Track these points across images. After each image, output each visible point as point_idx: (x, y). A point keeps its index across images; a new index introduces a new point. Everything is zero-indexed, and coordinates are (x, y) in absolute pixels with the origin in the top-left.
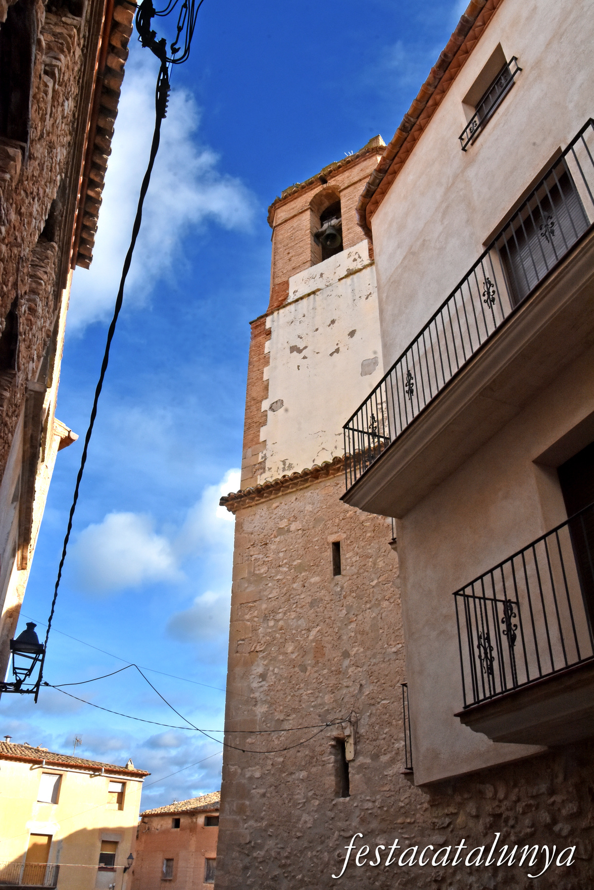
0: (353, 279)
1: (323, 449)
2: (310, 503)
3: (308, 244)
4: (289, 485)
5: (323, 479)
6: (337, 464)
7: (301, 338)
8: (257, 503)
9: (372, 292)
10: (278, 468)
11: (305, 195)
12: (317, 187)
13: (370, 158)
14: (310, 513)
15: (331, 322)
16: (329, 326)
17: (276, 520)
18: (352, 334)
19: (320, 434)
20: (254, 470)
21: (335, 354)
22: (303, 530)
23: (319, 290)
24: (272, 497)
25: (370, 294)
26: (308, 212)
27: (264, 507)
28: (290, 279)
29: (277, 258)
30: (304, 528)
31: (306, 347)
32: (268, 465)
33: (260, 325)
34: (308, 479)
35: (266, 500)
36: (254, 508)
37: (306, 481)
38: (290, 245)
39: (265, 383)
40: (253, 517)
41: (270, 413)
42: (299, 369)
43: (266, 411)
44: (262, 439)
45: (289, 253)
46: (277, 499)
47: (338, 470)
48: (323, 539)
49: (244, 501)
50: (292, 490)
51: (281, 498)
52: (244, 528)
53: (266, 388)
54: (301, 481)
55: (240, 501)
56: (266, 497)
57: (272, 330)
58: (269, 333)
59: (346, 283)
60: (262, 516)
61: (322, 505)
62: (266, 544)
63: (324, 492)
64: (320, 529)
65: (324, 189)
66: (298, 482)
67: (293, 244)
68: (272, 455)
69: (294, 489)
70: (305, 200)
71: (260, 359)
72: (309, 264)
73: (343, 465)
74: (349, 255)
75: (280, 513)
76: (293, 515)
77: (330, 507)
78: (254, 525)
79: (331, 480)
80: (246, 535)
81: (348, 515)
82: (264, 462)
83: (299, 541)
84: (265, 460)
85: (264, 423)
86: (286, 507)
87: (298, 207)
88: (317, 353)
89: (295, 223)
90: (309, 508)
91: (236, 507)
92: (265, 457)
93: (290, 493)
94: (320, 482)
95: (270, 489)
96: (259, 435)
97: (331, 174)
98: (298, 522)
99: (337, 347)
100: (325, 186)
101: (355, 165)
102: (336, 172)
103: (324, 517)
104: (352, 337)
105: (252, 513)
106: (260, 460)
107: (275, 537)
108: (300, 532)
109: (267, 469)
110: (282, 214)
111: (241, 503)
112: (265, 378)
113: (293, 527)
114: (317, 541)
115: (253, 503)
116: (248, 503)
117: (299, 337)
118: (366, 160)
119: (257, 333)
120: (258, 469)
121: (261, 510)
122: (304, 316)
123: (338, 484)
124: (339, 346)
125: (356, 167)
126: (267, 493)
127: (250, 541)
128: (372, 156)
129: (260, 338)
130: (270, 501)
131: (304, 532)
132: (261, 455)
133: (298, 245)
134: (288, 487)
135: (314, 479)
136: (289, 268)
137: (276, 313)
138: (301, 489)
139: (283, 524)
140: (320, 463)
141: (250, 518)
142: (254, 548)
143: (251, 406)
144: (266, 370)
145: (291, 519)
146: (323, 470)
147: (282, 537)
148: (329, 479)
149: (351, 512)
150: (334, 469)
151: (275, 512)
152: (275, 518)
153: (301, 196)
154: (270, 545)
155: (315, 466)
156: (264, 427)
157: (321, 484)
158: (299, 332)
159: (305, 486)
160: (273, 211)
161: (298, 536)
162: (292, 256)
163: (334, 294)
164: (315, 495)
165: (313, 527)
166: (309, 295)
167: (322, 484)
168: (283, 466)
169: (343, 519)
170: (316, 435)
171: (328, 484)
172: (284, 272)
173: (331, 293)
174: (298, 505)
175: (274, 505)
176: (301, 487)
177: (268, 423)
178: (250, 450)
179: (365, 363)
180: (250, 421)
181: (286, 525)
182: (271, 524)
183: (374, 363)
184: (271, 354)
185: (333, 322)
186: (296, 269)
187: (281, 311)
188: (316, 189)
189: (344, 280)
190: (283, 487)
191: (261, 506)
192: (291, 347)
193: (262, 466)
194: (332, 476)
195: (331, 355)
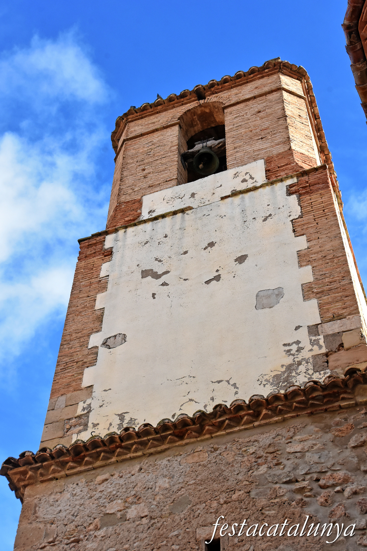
0: (243, 198)
1: (191, 400)
2: (165, 476)
3: (174, 161)
4: (132, 445)
5: (192, 440)
6: (220, 416)
7: (160, 261)
8: (68, 472)
9: (273, 214)
10: (111, 424)
11: (172, 111)
12: (190, 102)
13: (268, 75)
14: (166, 492)
15: (209, 244)
16: (205, 249)
17: (102, 501)
18: (241, 259)
19: (186, 380)
20: (68, 427)
21: (214, 282)
22: (151, 518)
23: (190, 208)
24: (98, 463)
25: (270, 215)
26: (176, 128)
27: (82, 480)
28: (144, 198)
29: (125, 173)
30: (153, 514)
31: (167, 272)
32: (92, 419)
33: (95, 244)
34: (165, 437)
35: (87, 468)
36: (62, 482)
37: (162, 440)
38: (146, 161)
39: (98, 313)
40: (58, 496)
41: (102, 351)
42: (154, 298)
43: (97, 347)
44: (85, 383)
45: (144, 170)
46: (106, 469)
47: (219, 426)
48: (188, 533)
49: (47, 468)
50: (135, 455)
51: (112, 468)
52: (39, 514)
53: (100, 319)
54: (154, 439)
55: (38, 468)
56: (88, 463)
57: (114, 250)
58: (109, 253)
59: (232, 203)
60: (74, 495)
61: (187, 479)
62: (78, 541)
63: (190, 460)
64: (182, 516)
65: (200, 106)
66: (149, 440)
67: (151, 160)
68: (101, 406)
69: (140, 453)
70: (171, 115)
71: (91, 284)
72: (174, 182)
73: (229, 419)
74: (236, 175)
75: (109, 490)
76: (133, 493)
77: (202, 482)
78: (59, 508)
79: (204, 444)
80: (42, 526)
81: (234, 497)
82: (87, 415)
83: (142, 536)
84: (88, 412)
85: (93, 363)
86: (122, 481)
87: (161, 122)
88: (185, 280)
89: (156, 137)
90: (163, 483)
91: (30, 478)
92: (89, 409)
93: (131, 459)
94: (187, 444)
95: (98, 450)
96: (81, 379)
97: (213, 89)
98: (142, 505)
99: (217, 274)
100: (202, 102)
101: (247, 82)
102: (220, 87)
103: (191, 498)
104: (240, 263)
105: (58, 490)
106: (79, 412)
107: (97, 529)
108: (145, 521)
109: (90, 425)
110: (136, 128)
111: (40, 471)
112: (98, 306)
113: (132, 513)
114: (177, 536)
115: (63, 473)
116: (54, 471)
117: (156, 259)
118: (262, 77)
119: (89, 253)
120: (75, 426)
121: (75, 485)
122: (166, 237)
123: (216, 450)
124: (219, 273)
125: (248, 84)
126: (91, 456)
127: (47, 535)
128: (272, 74)
129: (95, 260)
130: (93, 472)
131: (153, 521)
132: (81, 405)
133: (158, 162)
134: (128, 448)
135: (176, 438)
136: (145, 185)
137: (121, 232)
138: (151, 454)
139: (114, 507)
140: (190, 411)
141: (53, 496)
142: (54, 548)
143: (71, 340)
144: (99, 297)
145: (130, 500)
146: (194, 423)
147: (110, 529)
148: (202, 441)
149: (241, 493)
150: (213, 425)
151: (101, 488)
152: (100, 497)
153: (166, 110)
154: (85, 542)
155: (182, 416)
156: (91, 369)
157: (187, 447)
158: (159, 255)
159: (159, 449)
160: (122, 125)
161: (141, 528)
162: (149, 173)
163: (213, 214)
164: (175, 464)
165: (170, 514)
166: (175, 213)
167: (189, 448)
168: (119, 422)
169: (226, 502)
170: (179, 382)
171: (200, 448)
172: (136, 190)
173: (210, 212)
174: (141, 479)
175: (100, 478)
176: (152, 450)
177: (97, 363)
178: (62, 399)
179: (261, 294)
180: (66, 359)
181: (119, 508)
182: (91, 507)
183: (277, 295)
184: (110, 278)
185: (211, 244)
186: (152, 188)
187: (130, 230)
188: (189, 105)
189: (229, 199)
190: (121, 447)
191: (75, 479)
192: (142, 271)
193: (82, 421)
194: (207, 436)
195: (208, 282)
